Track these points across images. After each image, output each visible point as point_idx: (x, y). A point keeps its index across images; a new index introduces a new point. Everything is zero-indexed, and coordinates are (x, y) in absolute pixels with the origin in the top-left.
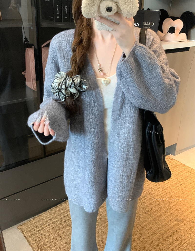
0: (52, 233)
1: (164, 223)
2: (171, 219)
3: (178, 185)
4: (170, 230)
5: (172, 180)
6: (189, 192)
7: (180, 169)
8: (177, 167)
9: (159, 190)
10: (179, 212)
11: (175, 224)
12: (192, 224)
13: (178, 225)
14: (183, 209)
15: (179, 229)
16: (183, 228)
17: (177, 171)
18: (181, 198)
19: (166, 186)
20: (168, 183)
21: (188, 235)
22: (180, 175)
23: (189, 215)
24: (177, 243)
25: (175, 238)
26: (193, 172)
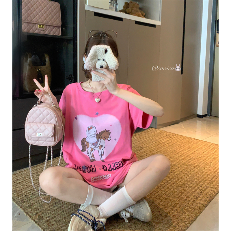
3: (166, 143)
5: (158, 141)
12: (185, 166)
14: (174, 158)
15: (174, 171)
16: (177, 170)
17: (163, 136)
20: (156, 143)
21: (183, 174)
24: (174, 181)
25: (171, 177)
26: (177, 136)
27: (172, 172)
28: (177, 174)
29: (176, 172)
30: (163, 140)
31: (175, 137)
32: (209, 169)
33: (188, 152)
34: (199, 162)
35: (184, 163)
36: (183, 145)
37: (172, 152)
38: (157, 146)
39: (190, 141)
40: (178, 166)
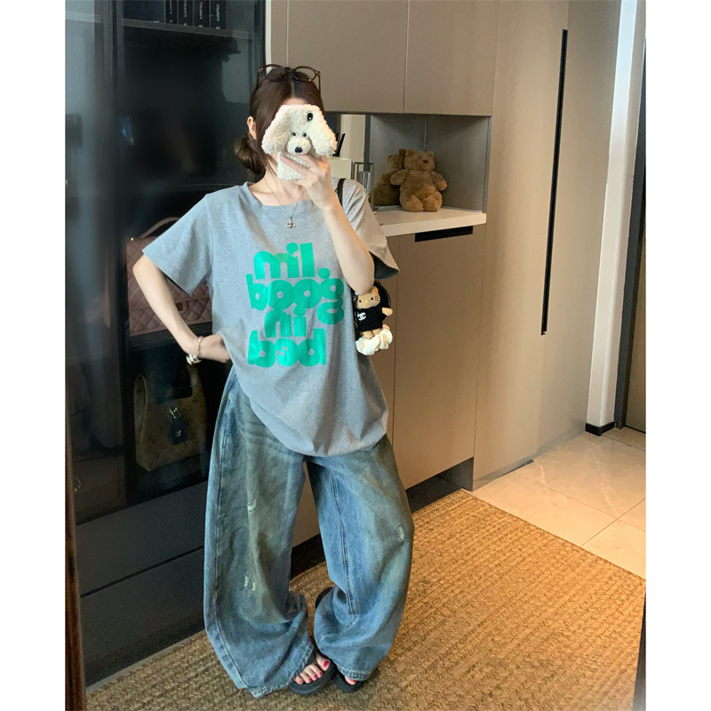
1: (457, 673)
2: (474, 660)
3: (492, 566)
4: (475, 693)
5: (474, 553)
6: (517, 582)
7: (495, 524)
8: (488, 519)
9: (442, 582)
10: (497, 639)
11: (484, 674)
12: (529, 670)
13: (493, 675)
14: (505, 631)
15: (498, 687)
16: (507, 685)
17: (488, 531)
18: (501, 600)
19: (459, 570)
20: (466, 561)
21: (519, 703)
22: (494, 540)
23: (522, 647)
26: (527, 531)
27: (491, 695)
28: (503, 701)
29: (501, 695)
30: (486, 551)
31: (520, 534)
32: (590, 683)
33: (544, 608)
34: (569, 651)
35: (529, 656)
36: (537, 572)
37: (504, 606)
38: (467, 578)
39: (558, 557)
40: (511, 666)
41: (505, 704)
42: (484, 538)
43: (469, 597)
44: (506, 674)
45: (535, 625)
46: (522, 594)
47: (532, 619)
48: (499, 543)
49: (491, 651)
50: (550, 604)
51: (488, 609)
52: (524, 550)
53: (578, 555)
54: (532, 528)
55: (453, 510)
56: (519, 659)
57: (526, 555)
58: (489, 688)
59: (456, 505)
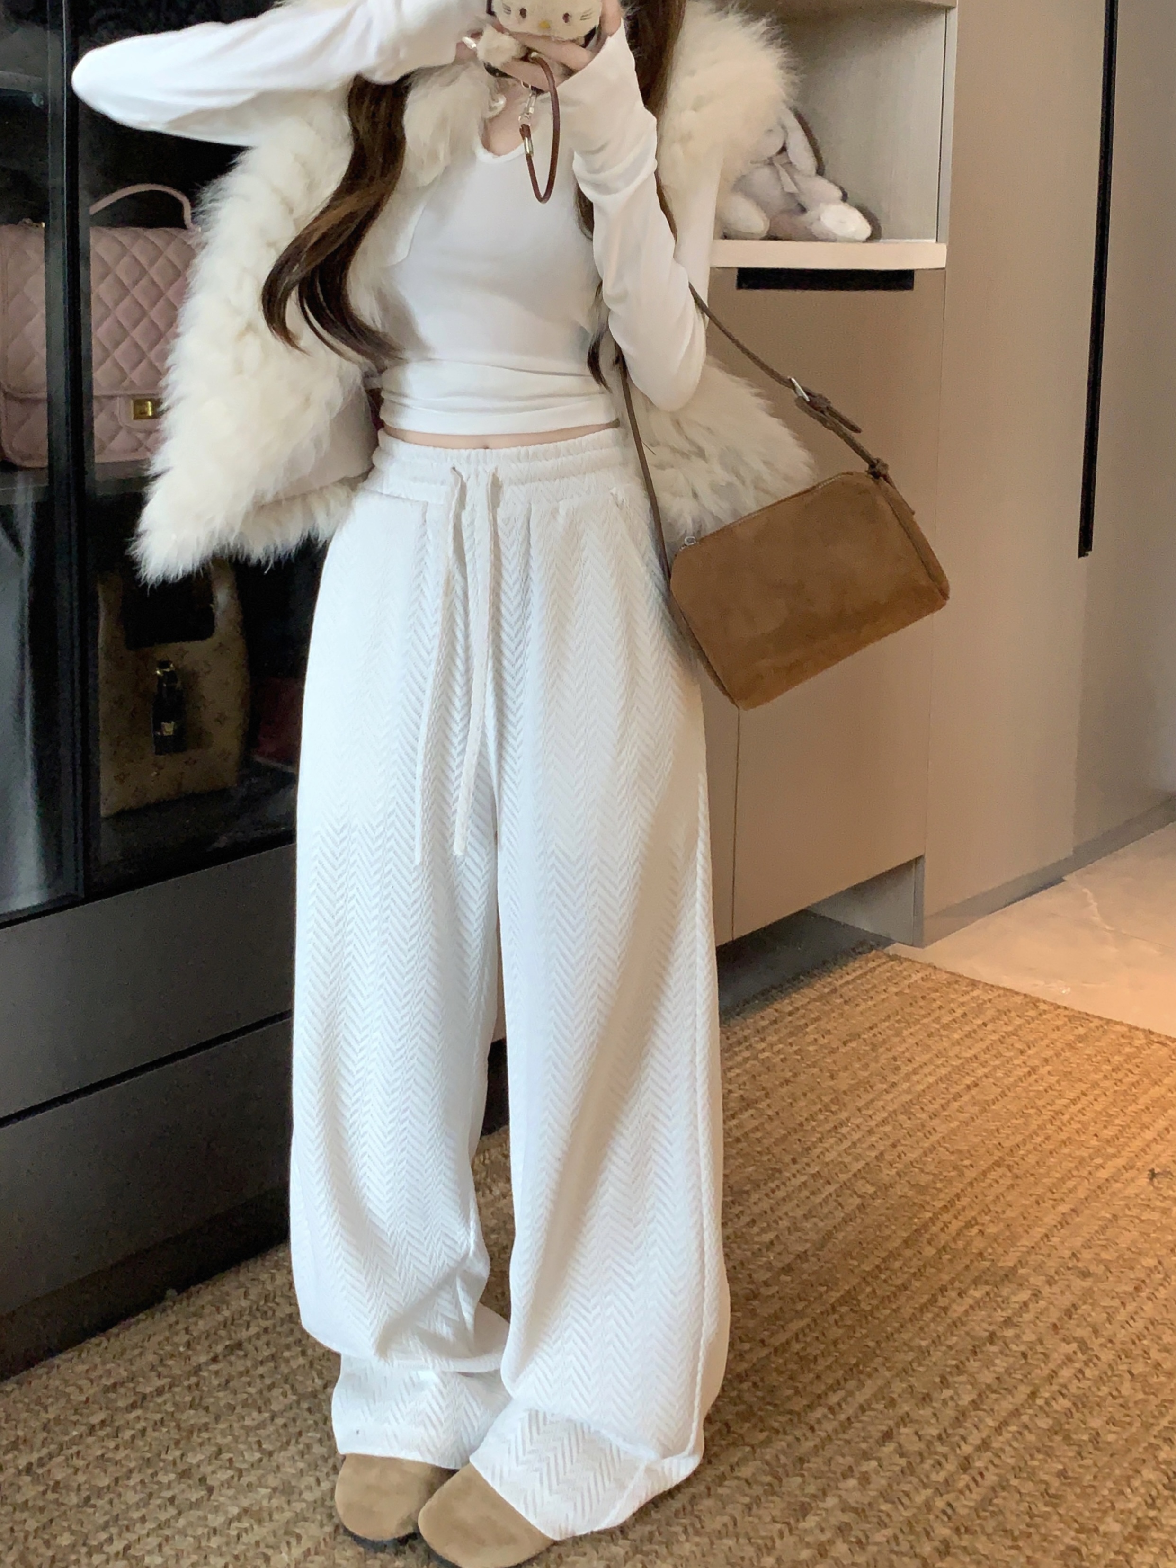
0: (131, 1471)
1: (906, 1306)
2: (942, 1276)
3: (957, 1088)
4: (954, 1340)
5: (912, 1067)
7: (953, 1005)
8: (934, 995)
9: (844, 1131)
11: (972, 1302)
13: (993, 1301)
15: (1008, 1323)
21: (1064, 1348)
22: (956, 1036)
23: (1055, 1240)
24: (1007, 1404)
26: (1032, 1013)
27: (992, 1338)
28: (1023, 1348)
29: (1017, 1336)
30: (939, 1062)
31: (1018, 1021)
36: (1072, 1095)
37: (998, 1164)
38: (902, 1118)
39: (1117, 1059)
40: (1032, 1280)
41: (1030, 1353)
42: (930, 1035)
43: (912, 1156)
44: (1025, 1295)
45: (1081, 1194)
46: (1038, 1140)
47: (1070, 1184)
48: (968, 1042)
49: (981, 1254)
50: (1111, 1150)
51: (961, 1175)
52: (1030, 1052)
53: (1164, 1052)
54: (1042, 1006)
55: (847, 983)
56: (1052, 1265)
57: (1037, 1062)
58: (985, 1325)
59: (854, 975)
